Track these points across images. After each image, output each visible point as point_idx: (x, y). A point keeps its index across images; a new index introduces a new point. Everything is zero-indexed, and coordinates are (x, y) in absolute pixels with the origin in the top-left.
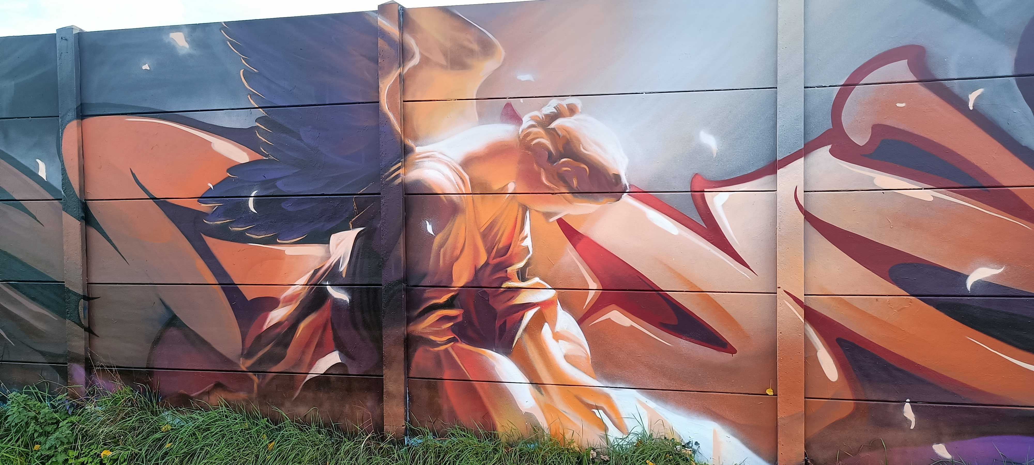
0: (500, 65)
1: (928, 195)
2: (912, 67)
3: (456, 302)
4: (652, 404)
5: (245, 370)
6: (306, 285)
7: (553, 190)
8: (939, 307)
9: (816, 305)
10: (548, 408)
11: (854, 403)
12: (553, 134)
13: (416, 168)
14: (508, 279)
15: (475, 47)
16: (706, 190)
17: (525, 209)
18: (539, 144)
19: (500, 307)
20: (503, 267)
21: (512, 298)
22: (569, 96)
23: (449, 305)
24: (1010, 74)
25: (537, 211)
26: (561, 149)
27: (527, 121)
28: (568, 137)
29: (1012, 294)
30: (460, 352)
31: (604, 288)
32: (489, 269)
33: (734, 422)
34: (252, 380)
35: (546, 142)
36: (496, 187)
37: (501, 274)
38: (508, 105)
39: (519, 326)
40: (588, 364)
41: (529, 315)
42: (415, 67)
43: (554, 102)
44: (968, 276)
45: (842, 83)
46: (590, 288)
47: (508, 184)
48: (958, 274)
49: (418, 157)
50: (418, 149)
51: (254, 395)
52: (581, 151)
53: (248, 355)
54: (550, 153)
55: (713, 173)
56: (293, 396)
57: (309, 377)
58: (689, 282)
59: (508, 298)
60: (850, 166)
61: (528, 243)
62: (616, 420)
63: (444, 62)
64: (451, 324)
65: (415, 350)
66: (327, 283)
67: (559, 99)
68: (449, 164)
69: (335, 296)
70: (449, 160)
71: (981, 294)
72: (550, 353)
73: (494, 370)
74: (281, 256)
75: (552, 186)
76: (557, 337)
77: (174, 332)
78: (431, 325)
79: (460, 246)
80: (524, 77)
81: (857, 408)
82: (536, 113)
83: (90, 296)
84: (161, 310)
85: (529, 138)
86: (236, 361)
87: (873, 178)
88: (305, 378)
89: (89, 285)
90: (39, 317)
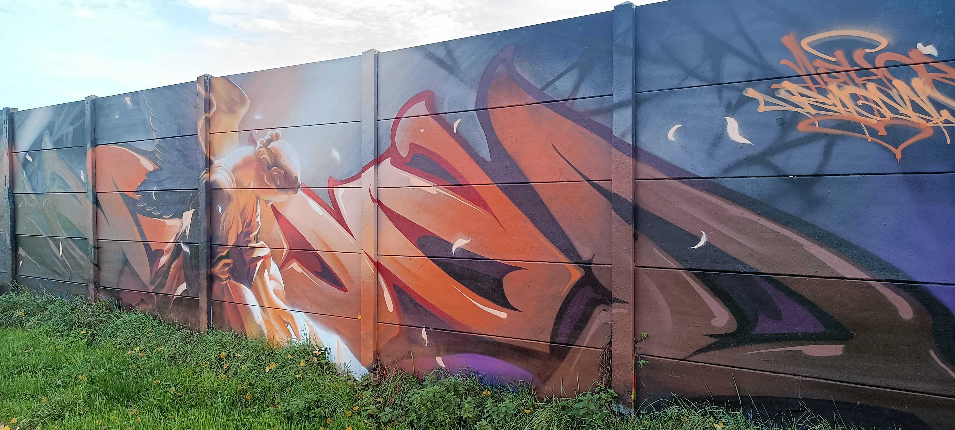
0: (248, 110)
1: (434, 190)
2: (428, 106)
3: (230, 255)
4: (311, 322)
5: (151, 291)
6: (173, 242)
7: (269, 187)
8: (439, 264)
9: (384, 262)
10: (267, 322)
11: (400, 327)
12: (269, 151)
13: (215, 173)
14: (250, 241)
15: (238, 99)
16: (334, 187)
17: (258, 198)
18: (264, 158)
19: (247, 259)
20: (248, 234)
21: (252, 253)
22: (276, 128)
23: (227, 257)
24: (473, 109)
25: (263, 199)
26: (273, 161)
27: (259, 145)
28: (276, 153)
29: (474, 257)
30: (232, 284)
31: (291, 248)
32: (243, 235)
33: (346, 336)
34: (154, 297)
35: (266, 156)
36: (245, 186)
37: (247, 239)
38: (251, 134)
39: (255, 270)
40: (283, 295)
41: (260, 263)
42: (214, 113)
43: (270, 132)
44: (453, 244)
45: (394, 117)
46: (284, 248)
47: (250, 183)
48: (449, 243)
49: (215, 166)
50: (215, 162)
51: (155, 307)
52: (281, 162)
53: (152, 283)
54: (268, 163)
55: (338, 177)
56: (169, 308)
57: (175, 297)
58: (327, 246)
59: (250, 253)
60: (399, 171)
61: (259, 219)
62: (295, 331)
63: (225, 109)
64: (228, 268)
65: (214, 283)
66: (181, 242)
67: (272, 130)
68: (227, 170)
69: (185, 250)
70: (227, 168)
71: (459, 257)
72: (268, 288)
73: (245, 297)
74: (164, 225)
75: (269, 184)
76: (271, 278)
77: (127, 269)
78: (220, 269)
79: (231, 220)
80: (258, 117)
81: (401, 331)
82: (262, 139)
83: (98, 247)
84: (122, 255)
85: (259, 155)
86: (148, 286)
87: (409, 179)
88: (173, 298)
89: (97, 240)
90: (82, 258)
